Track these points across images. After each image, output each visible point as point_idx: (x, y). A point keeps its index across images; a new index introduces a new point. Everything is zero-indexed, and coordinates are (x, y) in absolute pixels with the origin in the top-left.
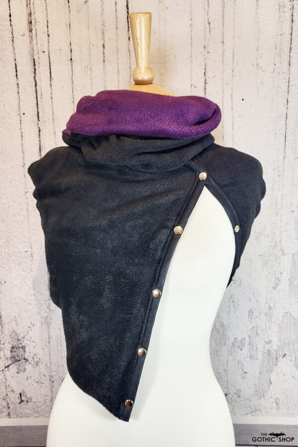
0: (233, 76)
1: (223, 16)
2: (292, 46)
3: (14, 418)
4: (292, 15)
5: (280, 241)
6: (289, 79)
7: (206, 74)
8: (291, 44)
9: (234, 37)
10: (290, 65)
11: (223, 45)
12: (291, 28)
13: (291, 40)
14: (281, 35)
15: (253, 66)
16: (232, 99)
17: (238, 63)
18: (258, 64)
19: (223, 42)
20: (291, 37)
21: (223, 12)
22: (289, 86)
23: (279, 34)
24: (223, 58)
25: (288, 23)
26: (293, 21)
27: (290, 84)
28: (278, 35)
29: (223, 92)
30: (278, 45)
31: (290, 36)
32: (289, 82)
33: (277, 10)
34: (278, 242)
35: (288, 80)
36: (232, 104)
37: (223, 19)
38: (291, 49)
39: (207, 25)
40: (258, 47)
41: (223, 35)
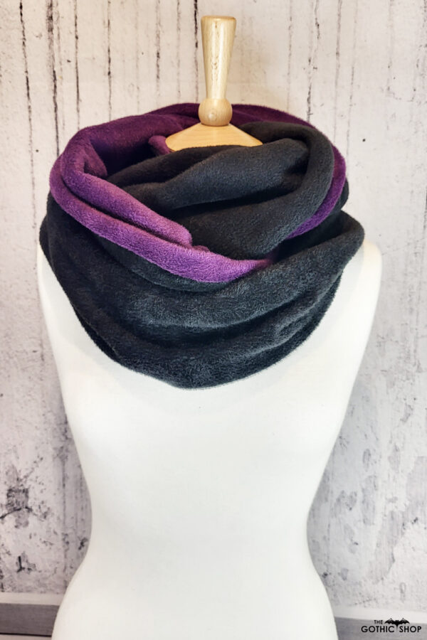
0: (351, 105)
1: (339, 15)
3: (9, 592)
5: (415, 351)
7: (311, 101)
9: (354, 47)
11: (338, 59)
15: (383, 90)
16: (348, 140)
17: (359, 86)
18: (389, 89)
19: (337, 54)
21: (340, 8)
23: (423, 44)
24: (337, 77)
28: (421, 46)
29: (335, 128)
30: (421, 61)
33: (421, 7)
34: (412, 353)
36: (348, 145)
37: (339, 20)
39: (315, 28)
40: (391, 63)
41: (338, 43)
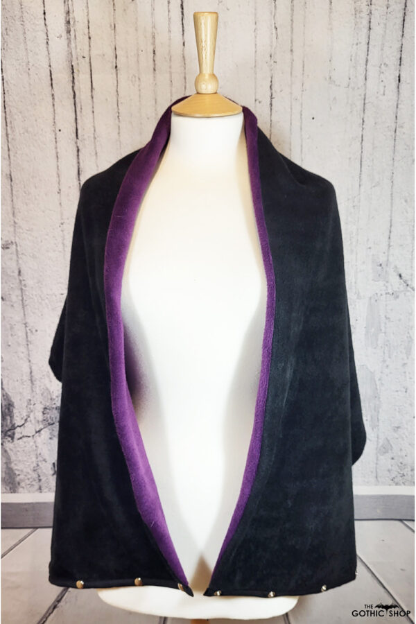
0: (303, 91)
1: (292, 20)
2: (369, 57)
3: (46, 492)
4: (370, 22)
5: (355, 283)
6: (365, 95)
7: (273, 87)
8: (368, 55)
9: (304, 45)
10: (366, 79)
11: (292, 54)
12: (367, 36)
13: (368, 51)
14: (357, 44)
15: (326, 79)
16: (301, 118)
17: (308, 76)
18: (330, 78)
19: (292, 51)
20: (368, 47)
21: (292, 15)
22: (364, 104)
23: (355, 43)
24: (292, 69)
25: (365, 30)
26: (370, 28)
27: (366, 101)
28: (353, 44)
29: (291, 109)
30: (354, 55)
31: (366, 46)
32: (365, 99)
33: (352, 14)
34: (353, 284)
35: (363, 97)
36: (301, 123)
37: (292, 24)
38: (367, 61)
39: (274, 30)
40: (332, 57)
41: (292, 43)
